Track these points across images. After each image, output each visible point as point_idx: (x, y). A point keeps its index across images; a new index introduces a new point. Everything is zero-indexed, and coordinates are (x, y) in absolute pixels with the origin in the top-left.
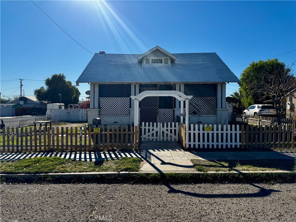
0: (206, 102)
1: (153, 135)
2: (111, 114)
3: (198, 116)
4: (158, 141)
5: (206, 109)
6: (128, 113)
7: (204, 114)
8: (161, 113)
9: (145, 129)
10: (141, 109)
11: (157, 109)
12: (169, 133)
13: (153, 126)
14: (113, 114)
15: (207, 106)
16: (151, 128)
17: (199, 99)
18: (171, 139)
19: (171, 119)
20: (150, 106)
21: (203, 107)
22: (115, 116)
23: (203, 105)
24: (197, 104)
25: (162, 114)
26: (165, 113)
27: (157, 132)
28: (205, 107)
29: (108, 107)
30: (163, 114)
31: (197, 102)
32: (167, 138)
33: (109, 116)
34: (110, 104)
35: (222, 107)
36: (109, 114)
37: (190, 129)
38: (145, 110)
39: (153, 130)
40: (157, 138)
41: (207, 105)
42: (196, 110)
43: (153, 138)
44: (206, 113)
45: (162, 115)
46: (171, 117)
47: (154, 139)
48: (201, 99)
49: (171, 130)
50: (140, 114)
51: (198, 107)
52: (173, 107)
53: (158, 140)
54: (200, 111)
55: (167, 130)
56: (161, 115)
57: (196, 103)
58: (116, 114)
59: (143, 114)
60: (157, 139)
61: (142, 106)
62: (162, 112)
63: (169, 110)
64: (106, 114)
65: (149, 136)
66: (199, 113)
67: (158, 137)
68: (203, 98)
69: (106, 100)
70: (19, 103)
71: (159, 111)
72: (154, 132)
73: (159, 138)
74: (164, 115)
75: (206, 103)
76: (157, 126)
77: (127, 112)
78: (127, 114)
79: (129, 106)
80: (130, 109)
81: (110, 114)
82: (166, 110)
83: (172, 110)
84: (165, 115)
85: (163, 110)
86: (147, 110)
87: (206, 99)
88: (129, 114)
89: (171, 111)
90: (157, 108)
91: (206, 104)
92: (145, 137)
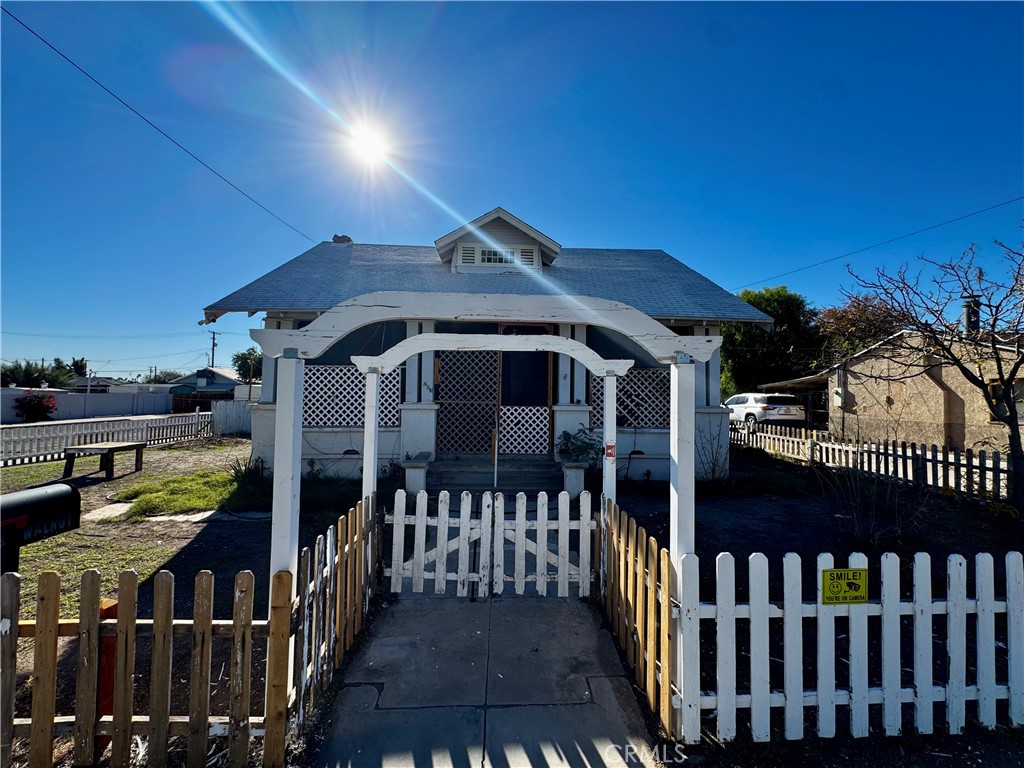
0: (657, 384)
1: (452, 562)
2: (337, 423)
3: (632, 433)
4: (481, 595)
5: (657, 409)
6: (394, 419)
7: (650, 423)
8: (508, 421)
9: (410, 531)
10: (442, 404)
11: (494, 405)
12: (540, 549)
13: (455, 512)
14: (344, 423)
15: (661, 398)
16: (443, 521)
17: (635, 377)
18: (552, 586)
19: (541, 440)
20: (472, 398)
21: (646, 402)
22: (348, 429)
23: (646, 395)
24: (628, 390)
25: (512, 425)
26: (523, 422)
27: (475, 545)
28: (653, 402)
29: (325, 397)
30: (516, 425)
31: (628, 384)
32: (530, 578)
33: (326, 429)
34: (333, 389)
35: (708, 404)
36: (329, 423)
37: (708, 593)
38: (453, 408)
39: (454, 533)
40: (474, 577)
41: (661, 395)
42: (624, 413)
43: (452, 576)
44: (657, 423)
45: (512, 429)
46: (541, 433)
47: (459, 586)
48: (643, 376)
49: (553, 535)
50: (438, 423)
51: (632, 402)
52: (550, 401)
53: (483, 591)
54: (639, 416)
55: (531, 535)
56: (508, 429)
57: (624, 387)
58: (352, 423)
59: (445, 423)
60: (473, 587)
61: (442, 397)
62: (512, 418)
63: (534, 411)
64: (317, 423)
65: (431, 567)
66: (635, 420)
67: (484, 572)
68: (646, 373)
69: (318, 374)
70: (196, 384)
71: (501, 414)
72: (462, 545)
73: (486, 580)
74: (519, 429)
75: (658, 388)
76: (476, 513)
77: (390, 416)
78: (390, 423)
79: (397, 397)
80: (400, 406)
81: (333, 423)
82: (527, 411)
83: (545, 411)
84: (523, 429)
85: (516, 410)
86: (461, 409)
87: (657, 377)
88: (397, 423)
89: (542, 414)
90: (494, 402)
91: (657, 391)
92: (408, 574)
